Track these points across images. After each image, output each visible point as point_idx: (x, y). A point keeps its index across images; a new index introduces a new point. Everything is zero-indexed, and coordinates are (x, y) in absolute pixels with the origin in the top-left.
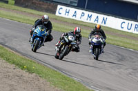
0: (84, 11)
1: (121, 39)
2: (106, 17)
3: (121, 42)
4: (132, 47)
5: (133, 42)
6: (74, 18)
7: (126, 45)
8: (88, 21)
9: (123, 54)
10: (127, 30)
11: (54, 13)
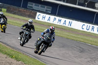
0: (55, 17)
1: (82, 37)
2: (71, 21)
3: (82, 39)
4: (90, 42)
5: (91, 39)
6: (49, 22)
7: (85, 41)
8: (59, 24)
9: (83, 47)
10: (86, 30)
11: (35, 18)
